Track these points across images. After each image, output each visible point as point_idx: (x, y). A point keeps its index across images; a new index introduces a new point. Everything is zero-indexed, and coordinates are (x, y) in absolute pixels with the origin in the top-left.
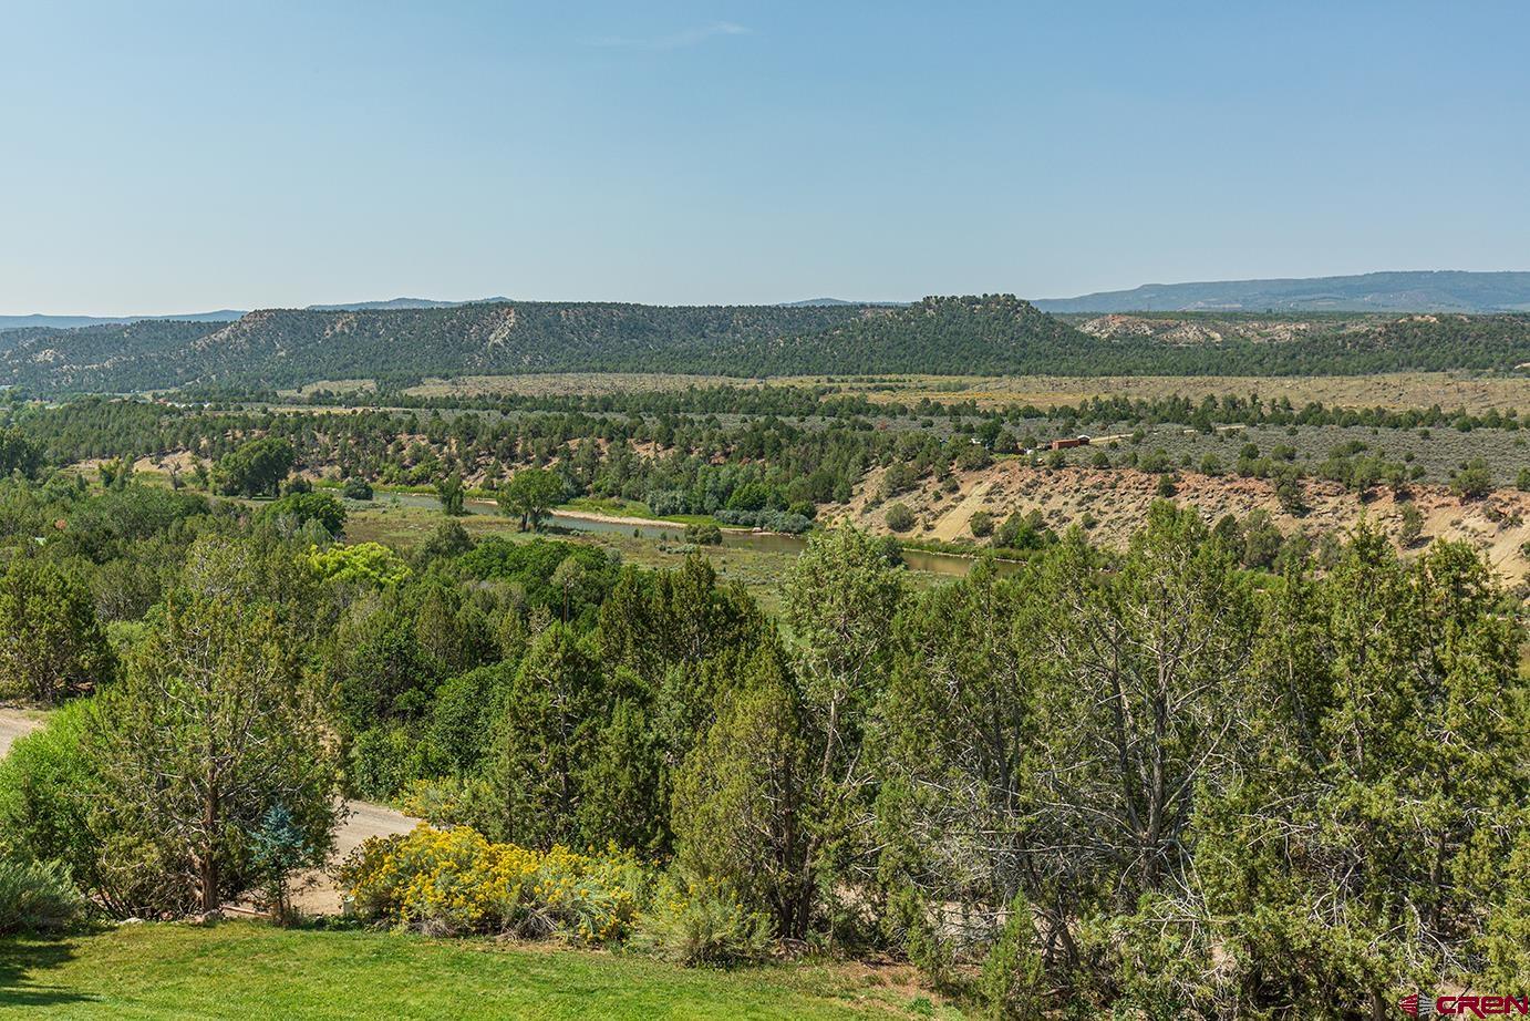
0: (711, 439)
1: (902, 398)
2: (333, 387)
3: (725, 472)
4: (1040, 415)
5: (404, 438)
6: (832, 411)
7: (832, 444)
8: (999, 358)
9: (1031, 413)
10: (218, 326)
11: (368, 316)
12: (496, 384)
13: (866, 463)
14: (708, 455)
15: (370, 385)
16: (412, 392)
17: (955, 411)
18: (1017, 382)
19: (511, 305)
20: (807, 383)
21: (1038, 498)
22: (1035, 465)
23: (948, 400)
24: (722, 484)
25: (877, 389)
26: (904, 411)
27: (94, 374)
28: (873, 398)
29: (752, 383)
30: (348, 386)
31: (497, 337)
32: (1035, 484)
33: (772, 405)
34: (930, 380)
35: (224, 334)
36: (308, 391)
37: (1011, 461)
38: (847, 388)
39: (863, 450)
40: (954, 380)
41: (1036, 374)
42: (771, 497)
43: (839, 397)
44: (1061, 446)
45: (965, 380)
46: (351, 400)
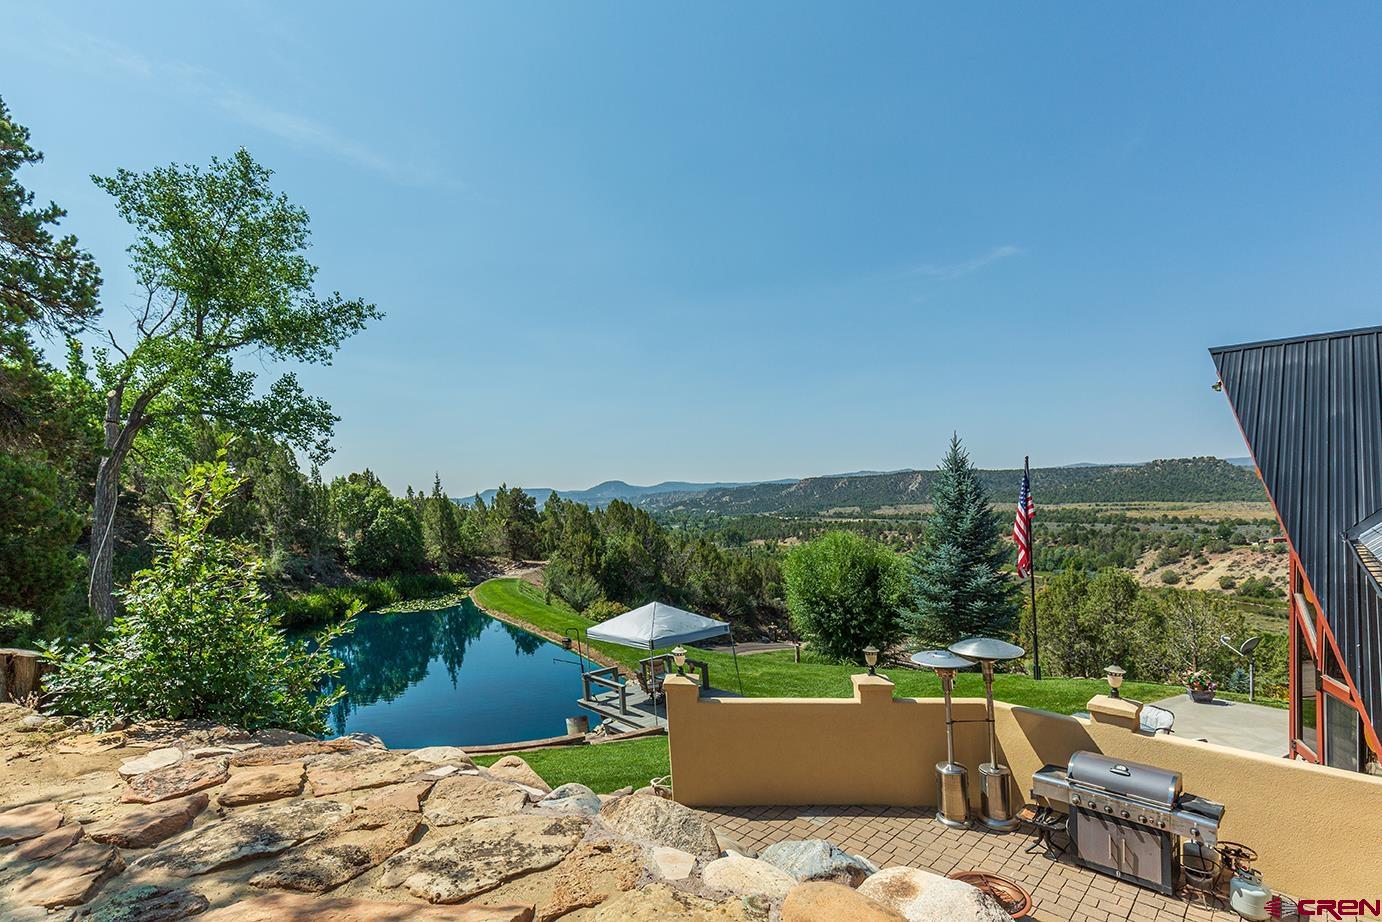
0: (1046, 534)
1: (1149, 515)
2: (841, 510)
3: (1057, 551)
4: (1247, 524)
5: (887, 532)
6: (1108, 521)
7: (1120, 538)
8: (1206, 492)
9: (1241, 523)
10: (790, 485)
11: (852, 480)
12: (916, 508)
13: (1142, 548)
14: (1045, 542)
15: (857, 509)
16: (877, 512)
17: (1188, 521)
18: (1223, 505)
19: (919, 472)
20: (1084, 507)
21: (1267, 570)
22: (1262, 552)
23: (1181, 515)
24: (1056, 557)
25: (1128, 509)
26: (1153, 521)
27: (744, 506)
28: (1129, 514)
29: (1052, 507)
30: (849, 510)
31: (913, 487)
32: (1263, 562)
33: (1073, 518)
34: (1160, 504)
35: (793, 489)
36: (831, 512)
37: (1243, 549)
38: (1112, 509)
39: (1140, 542)
40: (1179, 504)
41: (1236, 500)
42: (1087, 564)
43: (1108, 514)
44: (1275, 541)
45: (1185, 504)
46: (850, 515)
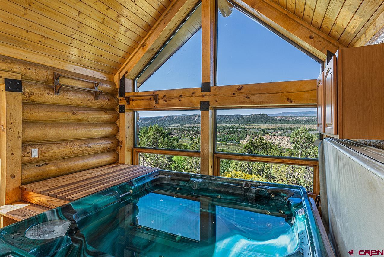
0: (225, 131)
1: (250, 127)
2: (175, 125)
3: (227, 136)
4: (270, 129)
5: (185, 131)
6: (241, 128)
7: (242, 132)
8: (263, 122)
9: (269, 129)
10: (161, 118)
11: (179, 116)
12: (196, 125)
13: (247, 135)
14: (225, 134)
15: (180, 125)
16: (185, 126)
17: (258, 129)
18: (266, 125)
19: (197, 115)
20: (237, 125)
21: (272, 140)
22: (271, 136)
23: (257, 127)
24: (227, 137)
25: (246, 126)
26: (250, 128)
27: (146, 123)
28: (246, 127)
29: (229, 125)
30: (177, 125)
31: (196, 119)
32: (271, 138)
33: (233, 128)
34: (253, 125)
35: (162, 119)
36: (172, 126)
37: (267, 135)
38: (242, 126)
39: (246, 133)
40: (257, 125)
41: (268, 124)
42: (234, 139)
43: (241, 127)
44: (274, 133)
45: (258, 125)
46: (177, 127)
